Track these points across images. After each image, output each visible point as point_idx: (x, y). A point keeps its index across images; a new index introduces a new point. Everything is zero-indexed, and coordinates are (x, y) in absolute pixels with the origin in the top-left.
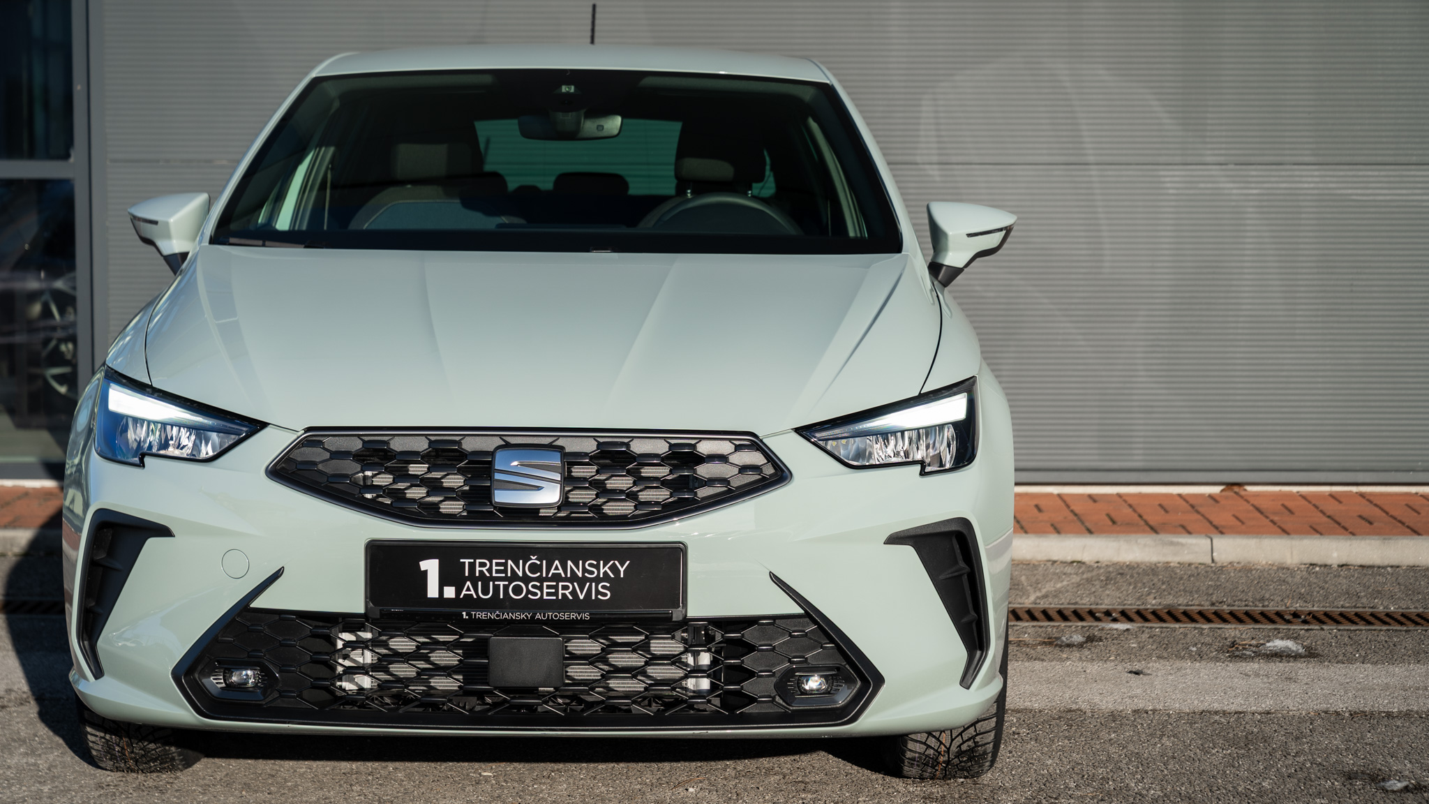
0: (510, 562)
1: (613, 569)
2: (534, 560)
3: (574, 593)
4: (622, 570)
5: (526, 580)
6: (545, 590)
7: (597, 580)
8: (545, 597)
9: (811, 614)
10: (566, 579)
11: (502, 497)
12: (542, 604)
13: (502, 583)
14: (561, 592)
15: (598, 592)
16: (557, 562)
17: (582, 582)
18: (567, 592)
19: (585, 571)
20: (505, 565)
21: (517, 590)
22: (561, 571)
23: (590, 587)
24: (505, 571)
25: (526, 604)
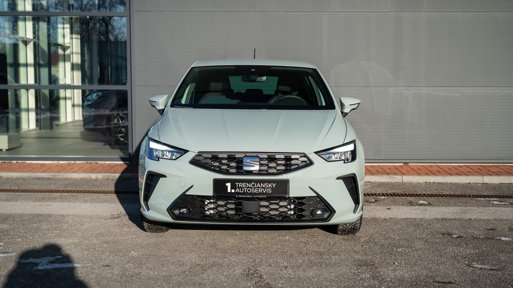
0: (247, 184)
1: (272, 185)
2: (253, 183)
3: (263, 191)
4: (274, 186)
5: (251, 188)
6: (256, 190)
7: (268, 188)
8: (256, 192)
9: (319, 196)
10: (261, 188)
11: (245, 168)
12: (255, 194)
13: (245, 189)
14: (259, 191)
15: (268, 191)
16: (258, 184)
17: (264, 188)
18: (261, 191)
19: (265, 186)
20: (246, 184)
21: (249, 190)
22: (259, 186)
23: (266, 190)
24: (246, 186)
25: (251, 194)
